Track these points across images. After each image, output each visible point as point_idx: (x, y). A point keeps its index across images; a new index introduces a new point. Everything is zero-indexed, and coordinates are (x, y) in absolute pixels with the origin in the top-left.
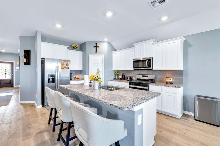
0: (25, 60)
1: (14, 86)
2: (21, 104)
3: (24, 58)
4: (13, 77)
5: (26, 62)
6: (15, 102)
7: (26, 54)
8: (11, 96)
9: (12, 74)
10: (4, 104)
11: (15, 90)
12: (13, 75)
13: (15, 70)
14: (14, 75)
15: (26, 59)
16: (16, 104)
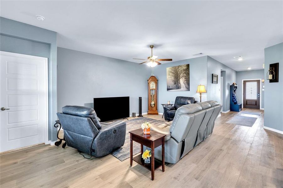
0: (270, 77)
1: (261, 108)
2: (265, 130)
3: (270, 74)
4: (259, 97)
5: (272, 78)
6: (258, 126)
7: (273, 69)
8: (256, 119)
9: (259, 94)
10: (248, 125)
11: (261, 113)
12: (259, 96)
13: (262, 90)
14: (261, 96)
15: (272, 75)
16: (259, 128)
